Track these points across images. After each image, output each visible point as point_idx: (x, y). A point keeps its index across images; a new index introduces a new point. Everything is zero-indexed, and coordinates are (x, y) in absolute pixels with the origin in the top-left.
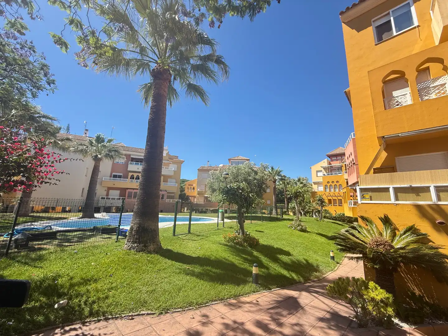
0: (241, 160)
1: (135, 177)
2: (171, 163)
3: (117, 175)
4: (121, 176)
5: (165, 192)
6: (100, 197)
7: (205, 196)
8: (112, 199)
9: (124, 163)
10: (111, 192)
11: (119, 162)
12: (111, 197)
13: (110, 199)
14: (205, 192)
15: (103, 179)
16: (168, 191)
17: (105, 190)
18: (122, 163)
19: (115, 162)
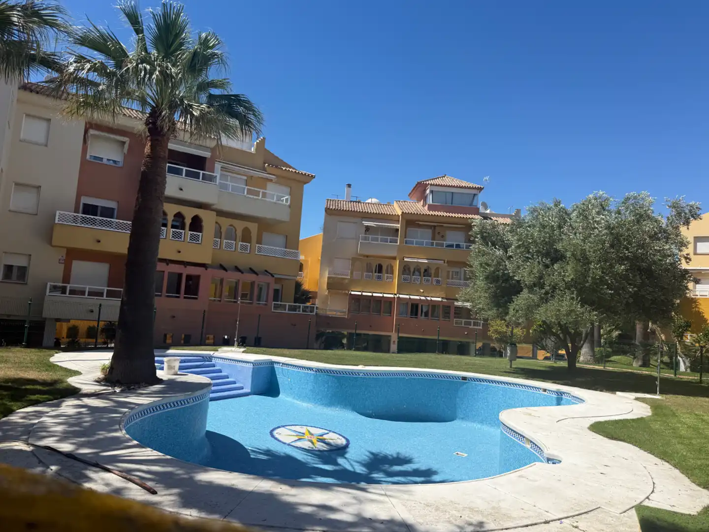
0: (457, 187)
1: (188, 221)
2: (271, 180)
3: (97, 207)
4: (113, 209)
5: (268, 279)
6: (49, 284)
7: (352, 293)
8: (90, 294)
9: (121, 165)
10: (80, 267)
11: (101, 159)
12: (88, 287)
13: (84, 295)
14: (353, 282)
15: (57, 217)
16: (275, 276)
17: (60, 260)
18: (115, 162)
19: (88, 157)
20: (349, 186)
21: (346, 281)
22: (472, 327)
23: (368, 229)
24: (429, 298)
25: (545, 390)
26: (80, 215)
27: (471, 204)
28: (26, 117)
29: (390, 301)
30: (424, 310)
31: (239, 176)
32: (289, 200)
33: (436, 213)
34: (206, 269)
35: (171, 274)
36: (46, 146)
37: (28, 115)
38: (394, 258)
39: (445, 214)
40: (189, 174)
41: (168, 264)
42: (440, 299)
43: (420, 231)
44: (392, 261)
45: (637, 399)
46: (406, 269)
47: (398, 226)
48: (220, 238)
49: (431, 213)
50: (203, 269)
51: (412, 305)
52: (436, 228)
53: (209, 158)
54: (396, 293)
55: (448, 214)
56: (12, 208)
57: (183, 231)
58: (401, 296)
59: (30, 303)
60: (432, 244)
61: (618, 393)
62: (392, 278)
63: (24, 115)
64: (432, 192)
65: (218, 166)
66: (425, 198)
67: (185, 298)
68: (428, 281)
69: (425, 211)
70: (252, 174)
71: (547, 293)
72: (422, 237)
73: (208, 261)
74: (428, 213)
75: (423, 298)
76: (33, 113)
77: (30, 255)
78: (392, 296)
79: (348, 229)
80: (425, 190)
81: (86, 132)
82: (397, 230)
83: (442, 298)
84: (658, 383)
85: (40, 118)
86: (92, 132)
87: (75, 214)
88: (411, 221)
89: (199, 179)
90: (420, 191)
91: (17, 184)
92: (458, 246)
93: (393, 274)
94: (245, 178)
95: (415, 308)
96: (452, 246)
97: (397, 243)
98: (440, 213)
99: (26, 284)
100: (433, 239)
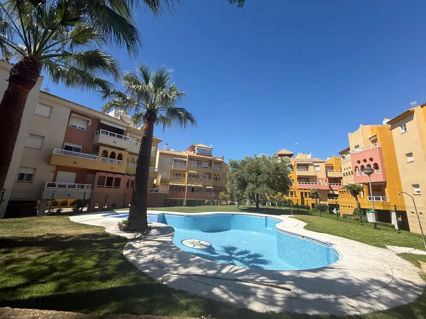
0: (205, 148)
3: (72, 147)
4: (80, 149)
6: (47, 182)
7: (170, 184)
8: (69, 187)
9: (85, 130)
11: (76, 127)
12: (68, 184)
13: (66, 187)
14: (170, 180)
15: (54, 151)
16: (150, 178)
17: (52, 171)
18: (82, 128)
19: (69, 125)
20: (167, 144)
21: (168, 180)
22: (212, 195)
23: (175, 160)
24: (198, 186)
25: (261, 216)
26: (64, 150)
27: (210, 153)
28: (39, 104)
29: (184, 187)
30: (196, 190)
31: (134, 139)
32: (155, 149)
33: (199, 156)
34: (124, 175)
35: (108, 178)
36: (50, 118)
37: (40, 103)
38: (185, 171)
39: (202, 156)
40: (118, 136)
41: (107, 173)
42: (201, 186)
43: (193, 162)
44: (184, 172)
45: (289, 217)
46: (190, 175)
47: (187, 160)
48: (134, 164)
49: (198, 156)
50: (122, 175)
51: (192, 188)
52: (199, 161)
53: (125, 131)
54: (186, 184)
55: (203, 156)
56: (26, 145)
57: (107, 158)
58: (188, 185)
59: (53, 193)
60: (198, 166)
61: (281, 215)
62: (185, 178)
63: (38, 103)
64: (197, 149)
65: (128, 134)
66: (194, 151)
67: (114, 188)
68: (197, 179)
69: (195, 155)
70: (139, 138)
71: (258, 184)
72: (194, 164)
73: (124, 172)
74: (196, 156)
75: (196, 185)
76: (43, 103)
77: (36, 169)
78: (185, 185)
79: (168, 160)
80: (194, 148)
81: (70, 114)
82: (186, 161)
83: (202, 185)
84: (292, 211)
85: (48, 106)
86: (73, 115)
87: (62, 150)
88: (191, 158)
89: (122, 138)
90: (192, 148)
91: (30, 134)
92: (206, 167)
93: (185, 177)
94: (136, 139)
95: (193, 189)
96: (205, 167)
97: (186, 165)
98: (201, 156)
99: (32, 183)
100: (198, 165)
